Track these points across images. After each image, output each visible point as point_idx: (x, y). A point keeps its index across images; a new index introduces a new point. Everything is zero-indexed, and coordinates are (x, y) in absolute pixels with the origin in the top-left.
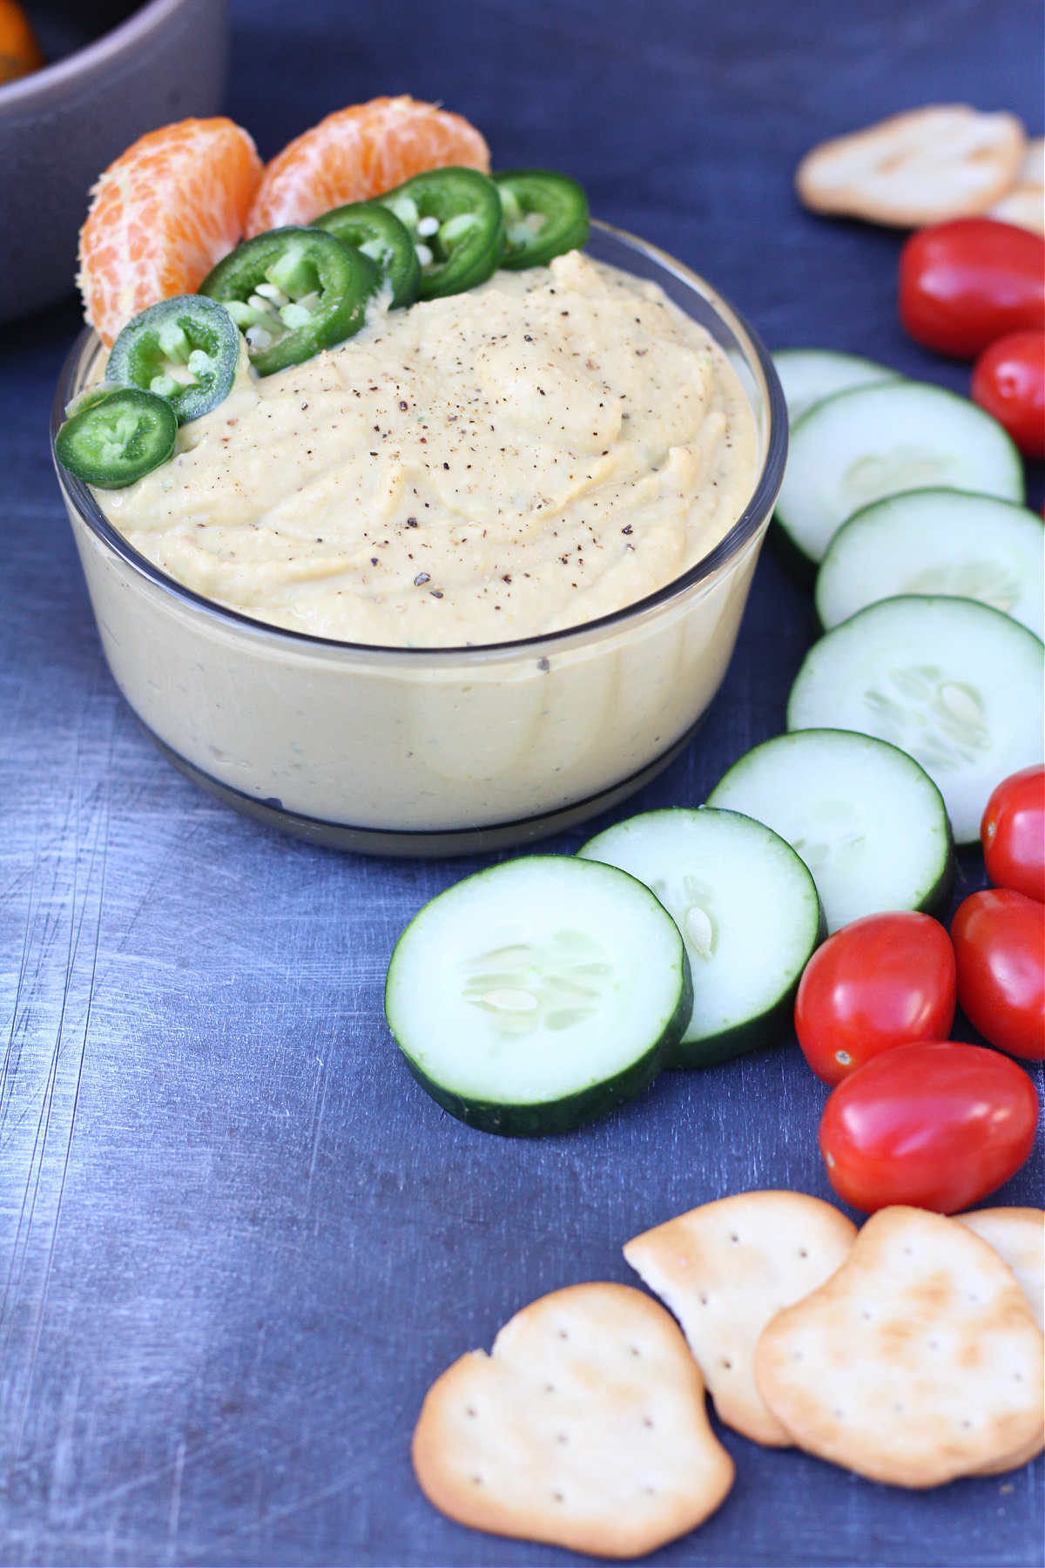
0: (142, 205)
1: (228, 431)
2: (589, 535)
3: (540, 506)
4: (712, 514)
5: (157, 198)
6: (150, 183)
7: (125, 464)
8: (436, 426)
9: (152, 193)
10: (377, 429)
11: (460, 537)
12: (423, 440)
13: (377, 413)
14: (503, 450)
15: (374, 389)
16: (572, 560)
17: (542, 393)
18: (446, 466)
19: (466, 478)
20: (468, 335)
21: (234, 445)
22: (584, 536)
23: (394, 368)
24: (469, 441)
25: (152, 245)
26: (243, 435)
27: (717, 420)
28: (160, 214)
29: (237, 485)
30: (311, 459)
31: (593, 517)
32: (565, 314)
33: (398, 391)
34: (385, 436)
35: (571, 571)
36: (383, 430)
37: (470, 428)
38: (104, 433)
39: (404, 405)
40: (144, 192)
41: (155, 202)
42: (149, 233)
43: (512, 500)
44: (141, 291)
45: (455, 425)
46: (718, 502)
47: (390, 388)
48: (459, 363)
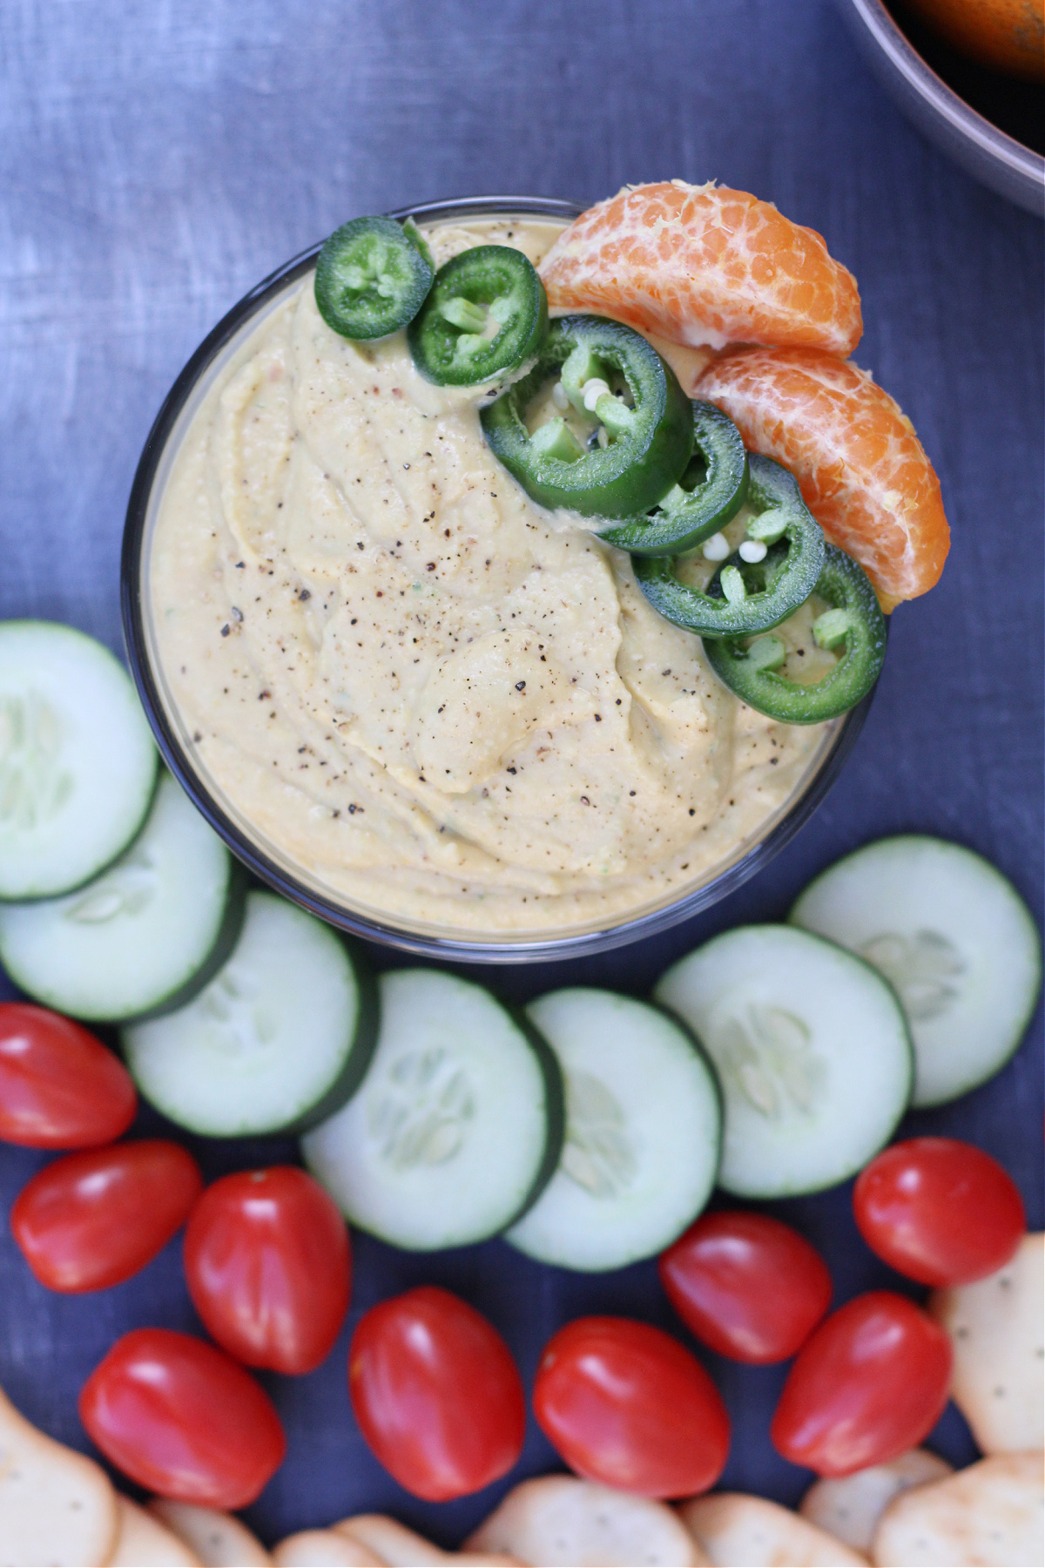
0: (653, 249)
1: (386, 391)
2: (339, 771)
3: (335, 721)
4: (420, 892)
5: (660, 262)
6: (681, 250)
7: (337, 292)
8: (407, 604)
9: (666, 257)
10: (399, 544)
11: (286, 646)
12: (380, 594)
13: (414, 542)
14: (394, 675)
15: (448, 533)
16: (306, 758)
17: (440, 710)
18: (354, 622)
19: (349, 645)
20: (551, 620)
21: (372, 402)
22: (337, 766)
23: (487, 548)
24: (392, 640)
25: (612, 267)
26: (384, 407)
27: (548, 887)
28: (642, 269)
29: (314, 412)
30: (353, 484)
31: (360, 773)
32: (598, 718)
33: (445, 559)
34: (392, 553)
35: (290, 760)
36: (398, 551)
37: (409, 636)
38: (377, 261)
39: (432, 567)
40: (668, 246)
41: (655, 260)
42: (622, 261)
43: (342, 691)
44: (574, 264)
45: (412, 624)
46: (443, 897)
47: (453, 546)
48: (514, 615)
